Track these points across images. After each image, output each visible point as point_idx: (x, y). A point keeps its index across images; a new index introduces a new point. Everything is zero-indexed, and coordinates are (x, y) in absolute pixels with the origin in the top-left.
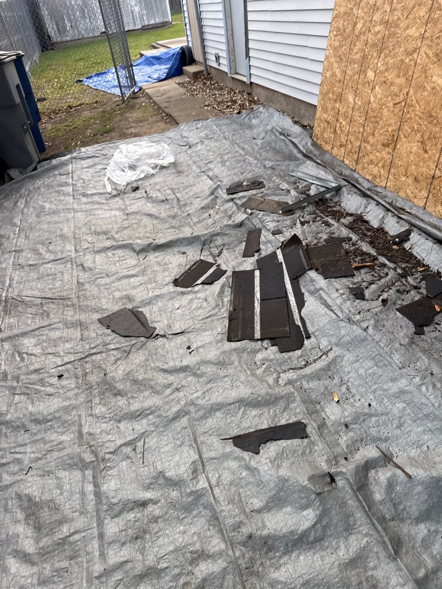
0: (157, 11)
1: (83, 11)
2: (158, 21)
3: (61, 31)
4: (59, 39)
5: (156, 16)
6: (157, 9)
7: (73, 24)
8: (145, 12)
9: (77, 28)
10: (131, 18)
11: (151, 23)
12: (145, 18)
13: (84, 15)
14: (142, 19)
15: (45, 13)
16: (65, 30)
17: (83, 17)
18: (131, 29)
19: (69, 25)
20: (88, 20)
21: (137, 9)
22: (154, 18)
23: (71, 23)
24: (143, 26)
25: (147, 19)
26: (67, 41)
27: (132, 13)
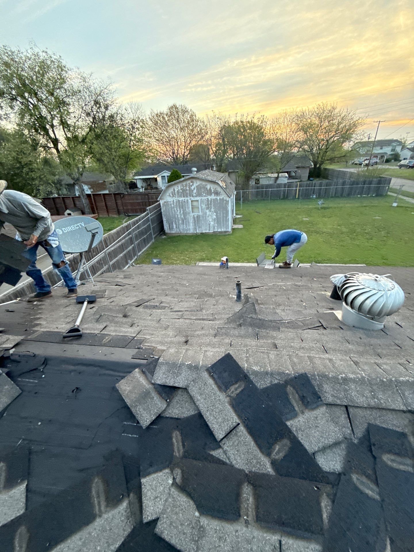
0: (223, 226)
1: (183, 221)
2: (223, 230)
3: (171, 228)
4: (169, 232)
5: (222, 227)
6: (223, 223)
7: (177, 226)
8: (217, 225)
9: (179, 228)
10: (208, 227)
11: (219, 230)
12: (216, 228)
13: (184, 223)
14: (214, 228)
15: (164, 219)
16: (173, 228)
17: (183, 223)
18: (207, 232)
19: (174, 226)
20: (185, 225)
21: (212, 223)
22: (221, 228)
23: (176, 225)
24: (214, 232)
25: (217, 228)
26: (173, 233)
27: (209, 224)
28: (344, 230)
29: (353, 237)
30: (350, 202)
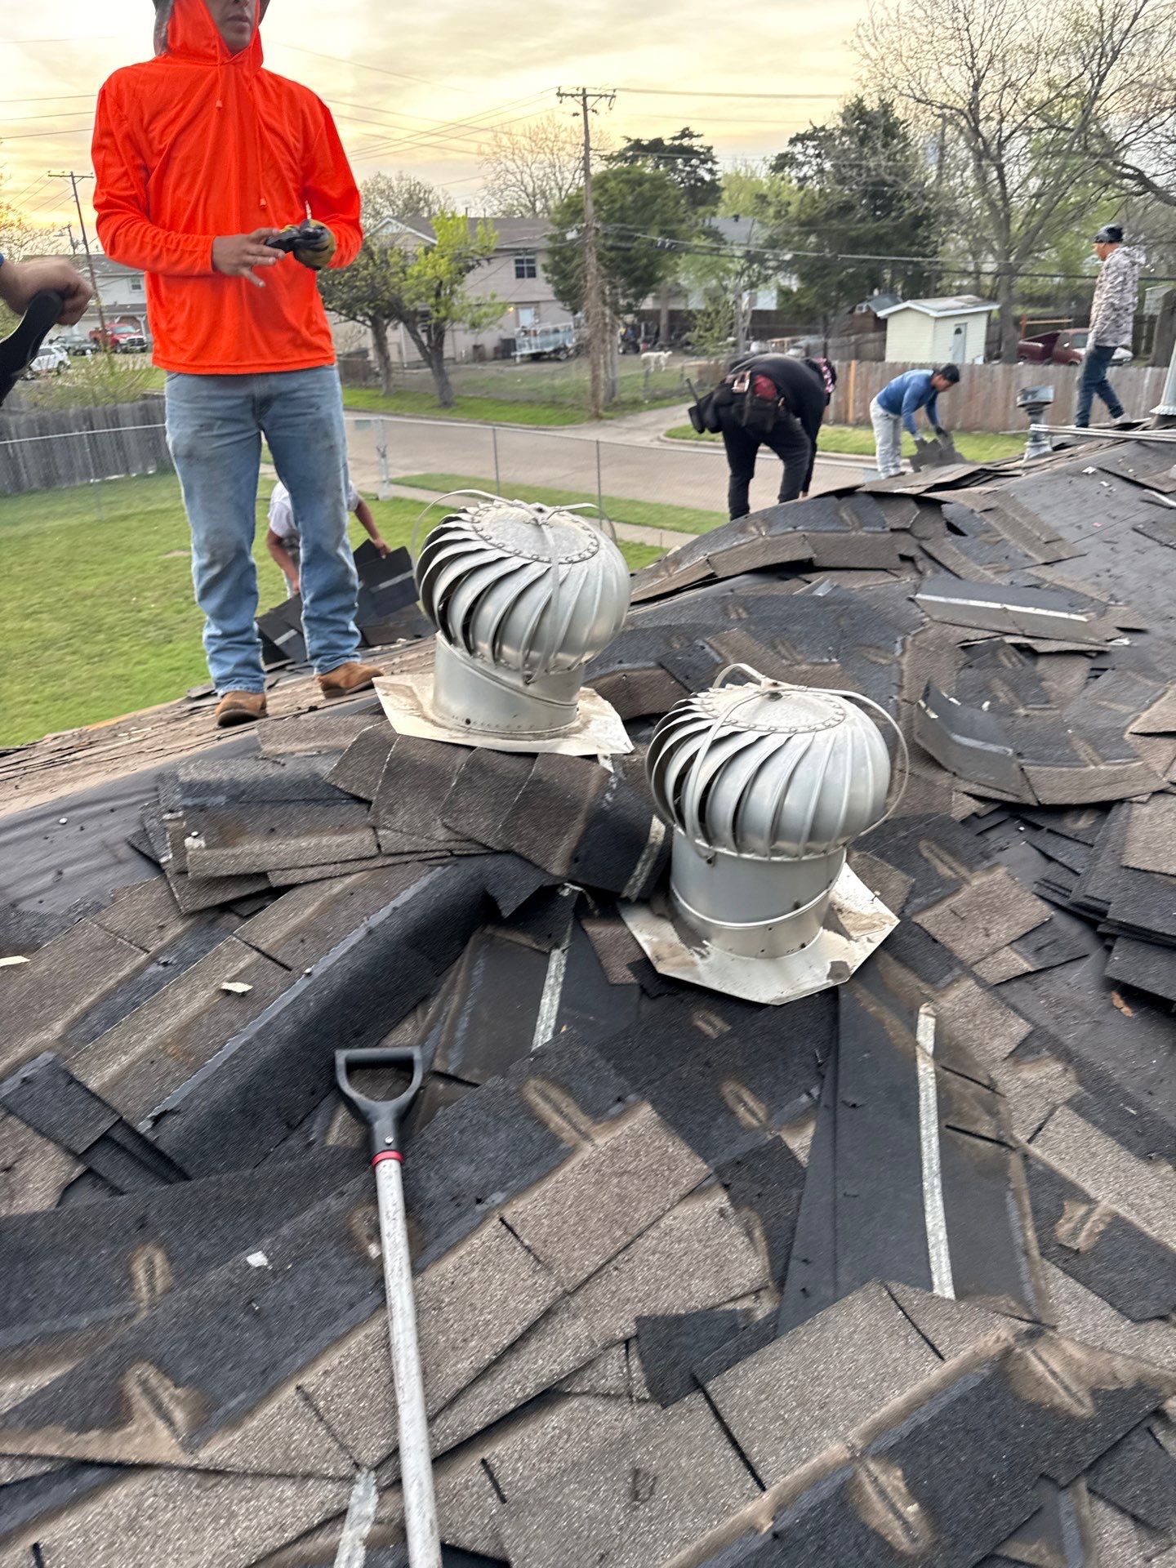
28: (53, 628)
29: (97, 649)
30: (60, 509)
